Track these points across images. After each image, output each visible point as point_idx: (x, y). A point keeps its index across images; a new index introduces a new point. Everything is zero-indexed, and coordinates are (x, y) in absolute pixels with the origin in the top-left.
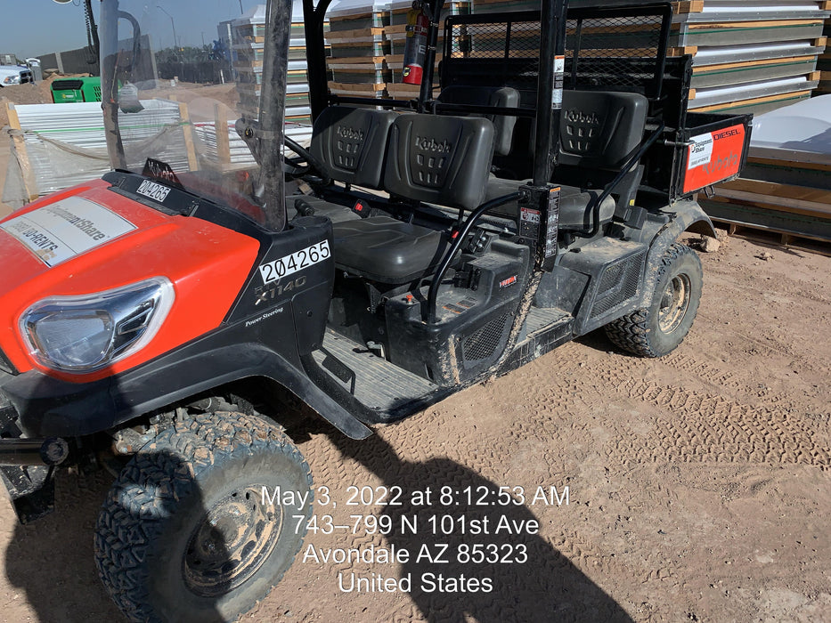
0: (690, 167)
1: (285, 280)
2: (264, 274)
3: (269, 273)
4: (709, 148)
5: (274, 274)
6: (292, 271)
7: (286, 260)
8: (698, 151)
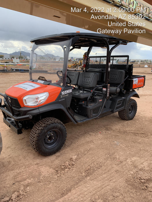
0: (134, 84)
1: (65, 95)
2: (62, 93)
3: (63, 93)
4: (137, 81)
5: (64, 93)
6: (66, 93)
7: (65, 91)
8: (135, 81)
